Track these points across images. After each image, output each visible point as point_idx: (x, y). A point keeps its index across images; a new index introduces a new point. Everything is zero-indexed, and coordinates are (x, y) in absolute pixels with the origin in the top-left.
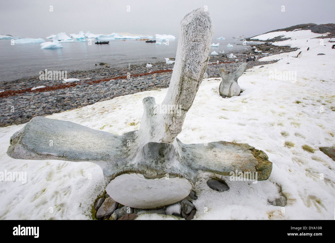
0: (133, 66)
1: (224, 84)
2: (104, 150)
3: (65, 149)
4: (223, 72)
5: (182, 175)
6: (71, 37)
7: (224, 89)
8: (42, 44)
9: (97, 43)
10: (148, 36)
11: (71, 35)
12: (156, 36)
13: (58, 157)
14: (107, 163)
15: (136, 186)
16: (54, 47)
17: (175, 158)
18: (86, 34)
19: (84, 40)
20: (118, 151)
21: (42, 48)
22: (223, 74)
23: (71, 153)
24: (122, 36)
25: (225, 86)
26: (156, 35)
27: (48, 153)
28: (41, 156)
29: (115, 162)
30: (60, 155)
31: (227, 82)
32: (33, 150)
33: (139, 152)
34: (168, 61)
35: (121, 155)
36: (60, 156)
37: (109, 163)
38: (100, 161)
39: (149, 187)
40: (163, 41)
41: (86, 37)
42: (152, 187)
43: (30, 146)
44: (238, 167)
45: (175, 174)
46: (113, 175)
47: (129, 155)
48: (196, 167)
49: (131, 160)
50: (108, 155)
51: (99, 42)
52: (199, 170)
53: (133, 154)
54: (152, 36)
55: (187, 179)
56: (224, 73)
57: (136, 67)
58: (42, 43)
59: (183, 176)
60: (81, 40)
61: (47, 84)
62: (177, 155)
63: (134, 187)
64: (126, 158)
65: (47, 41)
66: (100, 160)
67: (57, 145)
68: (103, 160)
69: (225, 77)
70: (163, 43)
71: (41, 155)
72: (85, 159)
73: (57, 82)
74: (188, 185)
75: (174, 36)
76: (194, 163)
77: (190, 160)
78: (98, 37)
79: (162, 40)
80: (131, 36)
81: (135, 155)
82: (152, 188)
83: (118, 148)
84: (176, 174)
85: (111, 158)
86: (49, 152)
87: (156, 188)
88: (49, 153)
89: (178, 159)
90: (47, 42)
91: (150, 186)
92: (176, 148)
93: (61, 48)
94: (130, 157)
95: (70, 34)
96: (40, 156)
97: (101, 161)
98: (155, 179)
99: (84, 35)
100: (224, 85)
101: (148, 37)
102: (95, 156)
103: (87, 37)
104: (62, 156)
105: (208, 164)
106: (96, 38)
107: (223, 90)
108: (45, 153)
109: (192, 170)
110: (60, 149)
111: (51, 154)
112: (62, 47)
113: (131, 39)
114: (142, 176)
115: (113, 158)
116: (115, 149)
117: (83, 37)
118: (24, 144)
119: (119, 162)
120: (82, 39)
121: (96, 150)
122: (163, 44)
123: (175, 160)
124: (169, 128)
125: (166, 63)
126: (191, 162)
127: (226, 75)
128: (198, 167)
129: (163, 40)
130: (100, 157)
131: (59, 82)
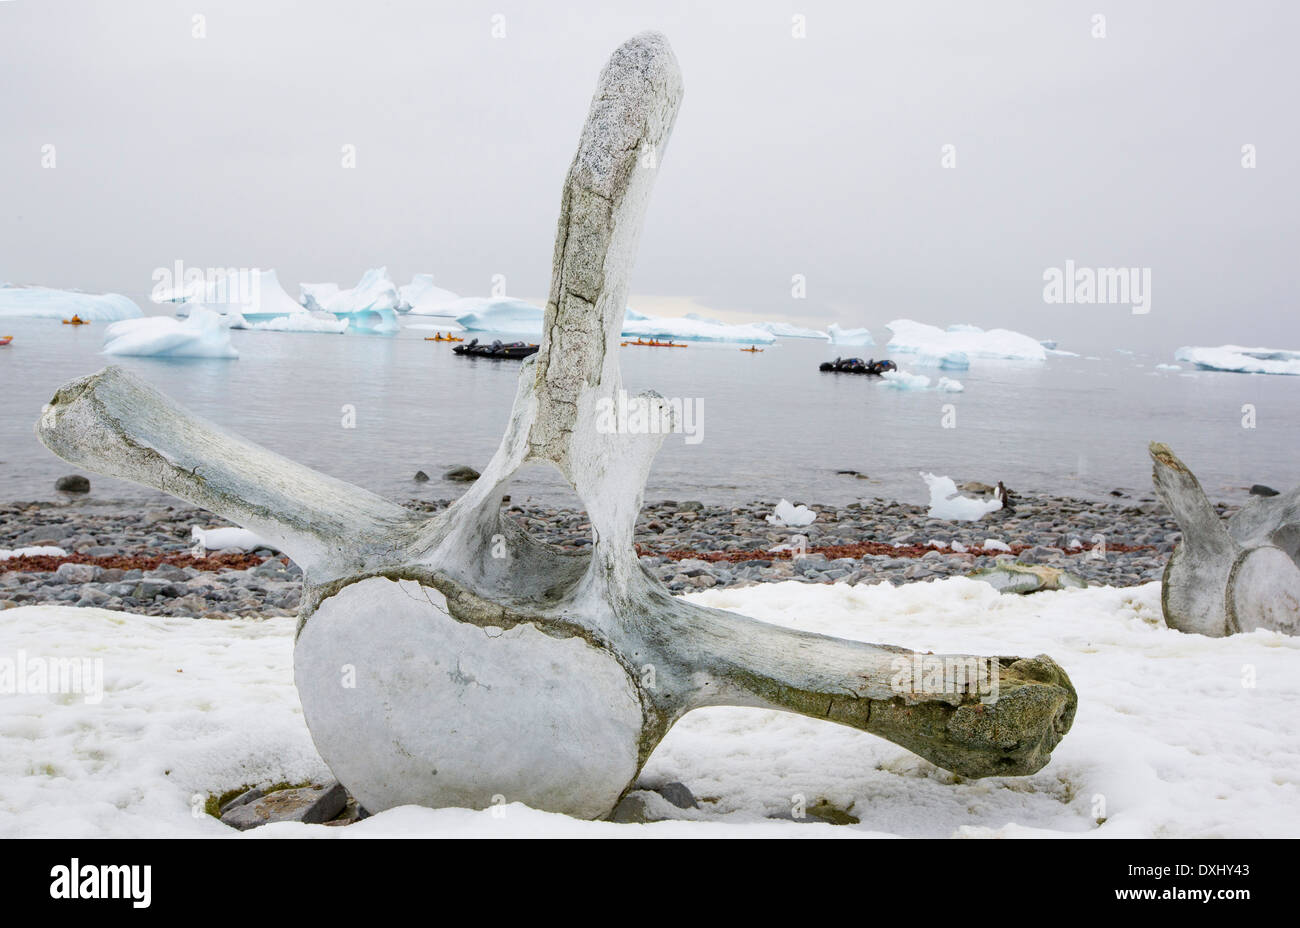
0: (672, 509)
1: (1196, 560)
2: (331, 510)
3: (204, 458)
4: (1166, 469)
5: (602, 640)
6: (304, 301)
7: (1194, 593)
8: (115, 329)
9: (471, 352)
10: (834, 327)
11: (309, 288)
12: (890, 333)
13: (175, 472)
14: (326, 549)
15: (411, 655)
16: (183, 351)
17: (597, 588)
18: (401, 289)
19: (379, 327)
20: (381, 526)
21: (113, 348)
22: (1169, 482)
23: (218, 474)
24: (643, 318)
25: (1200, 572)
26: (892, 325)
27: (152, 447)
28: (131, 451)
29: (356, 554)
30: (184, 467)
31: (1209, 547)
32: (115, 424)
33: (454, 528)
34: (951, 497)
35: (387, 539)
36: (183, 470)
37: (334, 551)
38: (305, 533)
39: (460, 673)
40: (943, 368)
41: (402, 306)
42: (474, 673)
43: (113, 410)
44: (884, 681)
45: (571, 625)
46: (336, 582)
47: (415, 540)
48: (687, 656)
49: (419, 554)
50: (341, 524)
51: (485, 341)
52: (700, 669)
53: (433, 535)
54: (863, 330)
55: (622, 664)
56: (1176, 475)
57: (691, 515)
58: (118, 320)
59: (607, 644)
60: (360, 324)
61: (80, 545)
62: (606, 571)
63: (405, 657)
64: (401, 547)
65: (150, 310)
66: (307, 530)
67: (183, 439)
68: (318, 532)
69: (1189, 509)
70: (942, 380)
71: (131, 445)
72: (258, 507)
73: (144, 542)
74: (625, 697)
75: (1037, 339)
76: (681, 640)
77: (669, 628)
78: (478, 315)
79: (938, 364)
80: (712, 321)
81: (439, 540)
82: (474, 680)
83: (383, 520)
84: (576, 626)
85: (346, 537)
86: (157, 445)
87: (489, 688)
88: (156, 449)
89: (606, 595)
90: (148, 315)
91: (466, 672)
92: (603, 539)
93: (227, 359)
94: (419, 545)
95: (302, 285)
96: (127, 448)
97: (310, 534)
98: (489, 629)
99: (392, 293)
100: (1193, 567)
101: (831, 334)
102: (294, 511)
103: (406, 311)
104: (192, 471)
105: (745, 656)
106: (461, 321)
107: (1189, 599)
108: (146, 444)
109: (667, 666)
110: (189, 452)
111: (162, 453)
112: (234, 352)
113: (708, 339)
114: (440, 599)
115: (356, 538)
116: (374, 521)
117: (382, 303)
118: (97, 397)
119: (373, 557)
120: (375, 315)
121: (301, 500)
122: (940, 386)
123: (595, 595)
124: (545, 375)
125: (930, 514)
126: (667, 632)
127: (1190, 492)
128: (696, 658)
129: (945, 360)
130: (309, 520)
131: (155, 545)
